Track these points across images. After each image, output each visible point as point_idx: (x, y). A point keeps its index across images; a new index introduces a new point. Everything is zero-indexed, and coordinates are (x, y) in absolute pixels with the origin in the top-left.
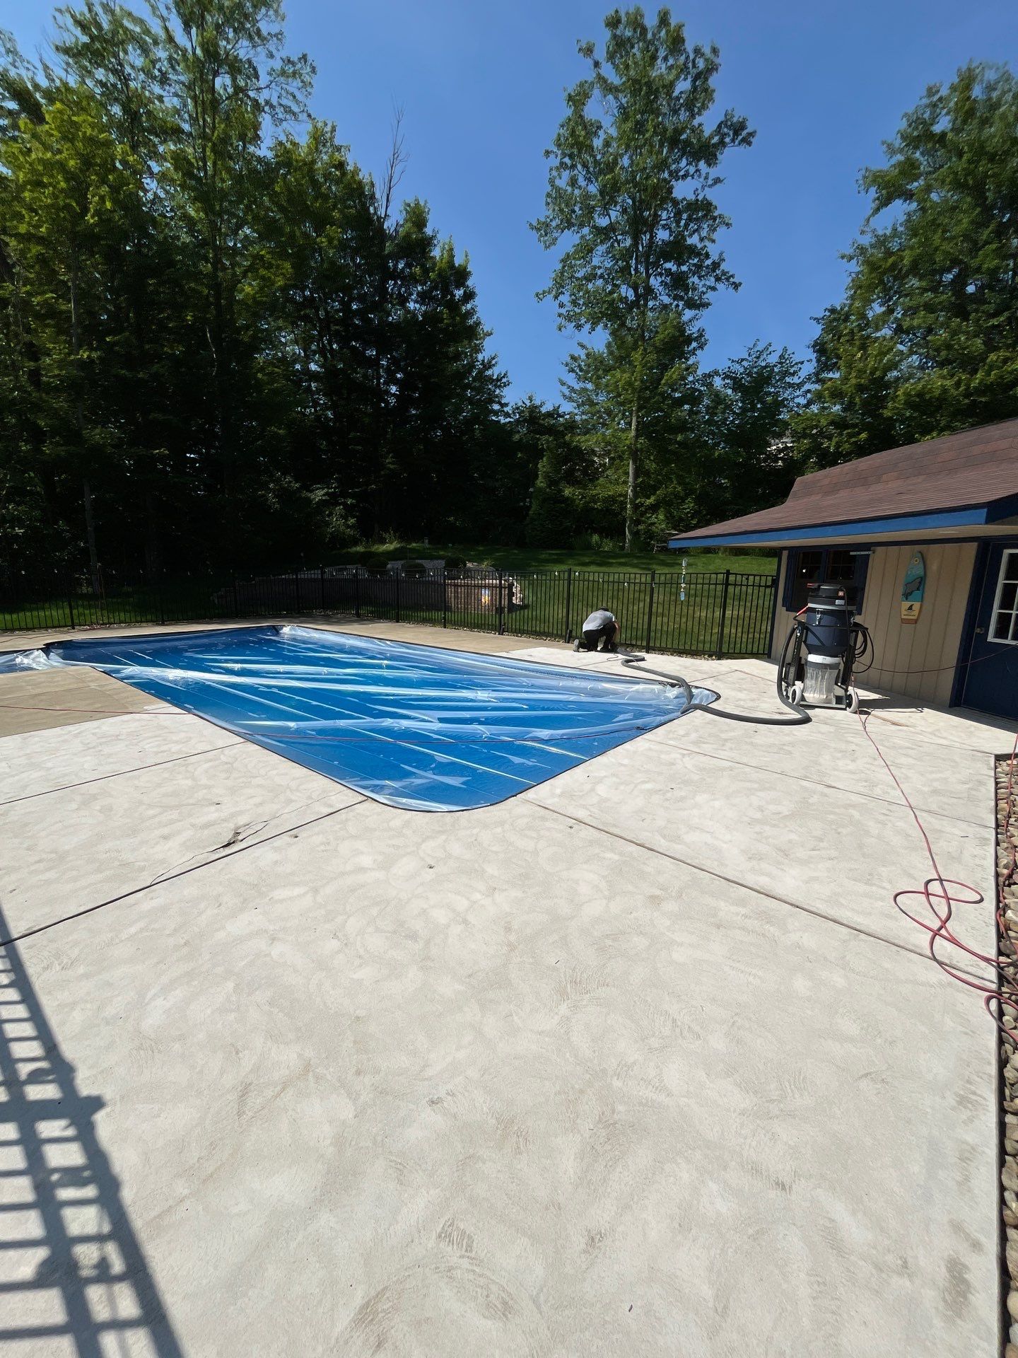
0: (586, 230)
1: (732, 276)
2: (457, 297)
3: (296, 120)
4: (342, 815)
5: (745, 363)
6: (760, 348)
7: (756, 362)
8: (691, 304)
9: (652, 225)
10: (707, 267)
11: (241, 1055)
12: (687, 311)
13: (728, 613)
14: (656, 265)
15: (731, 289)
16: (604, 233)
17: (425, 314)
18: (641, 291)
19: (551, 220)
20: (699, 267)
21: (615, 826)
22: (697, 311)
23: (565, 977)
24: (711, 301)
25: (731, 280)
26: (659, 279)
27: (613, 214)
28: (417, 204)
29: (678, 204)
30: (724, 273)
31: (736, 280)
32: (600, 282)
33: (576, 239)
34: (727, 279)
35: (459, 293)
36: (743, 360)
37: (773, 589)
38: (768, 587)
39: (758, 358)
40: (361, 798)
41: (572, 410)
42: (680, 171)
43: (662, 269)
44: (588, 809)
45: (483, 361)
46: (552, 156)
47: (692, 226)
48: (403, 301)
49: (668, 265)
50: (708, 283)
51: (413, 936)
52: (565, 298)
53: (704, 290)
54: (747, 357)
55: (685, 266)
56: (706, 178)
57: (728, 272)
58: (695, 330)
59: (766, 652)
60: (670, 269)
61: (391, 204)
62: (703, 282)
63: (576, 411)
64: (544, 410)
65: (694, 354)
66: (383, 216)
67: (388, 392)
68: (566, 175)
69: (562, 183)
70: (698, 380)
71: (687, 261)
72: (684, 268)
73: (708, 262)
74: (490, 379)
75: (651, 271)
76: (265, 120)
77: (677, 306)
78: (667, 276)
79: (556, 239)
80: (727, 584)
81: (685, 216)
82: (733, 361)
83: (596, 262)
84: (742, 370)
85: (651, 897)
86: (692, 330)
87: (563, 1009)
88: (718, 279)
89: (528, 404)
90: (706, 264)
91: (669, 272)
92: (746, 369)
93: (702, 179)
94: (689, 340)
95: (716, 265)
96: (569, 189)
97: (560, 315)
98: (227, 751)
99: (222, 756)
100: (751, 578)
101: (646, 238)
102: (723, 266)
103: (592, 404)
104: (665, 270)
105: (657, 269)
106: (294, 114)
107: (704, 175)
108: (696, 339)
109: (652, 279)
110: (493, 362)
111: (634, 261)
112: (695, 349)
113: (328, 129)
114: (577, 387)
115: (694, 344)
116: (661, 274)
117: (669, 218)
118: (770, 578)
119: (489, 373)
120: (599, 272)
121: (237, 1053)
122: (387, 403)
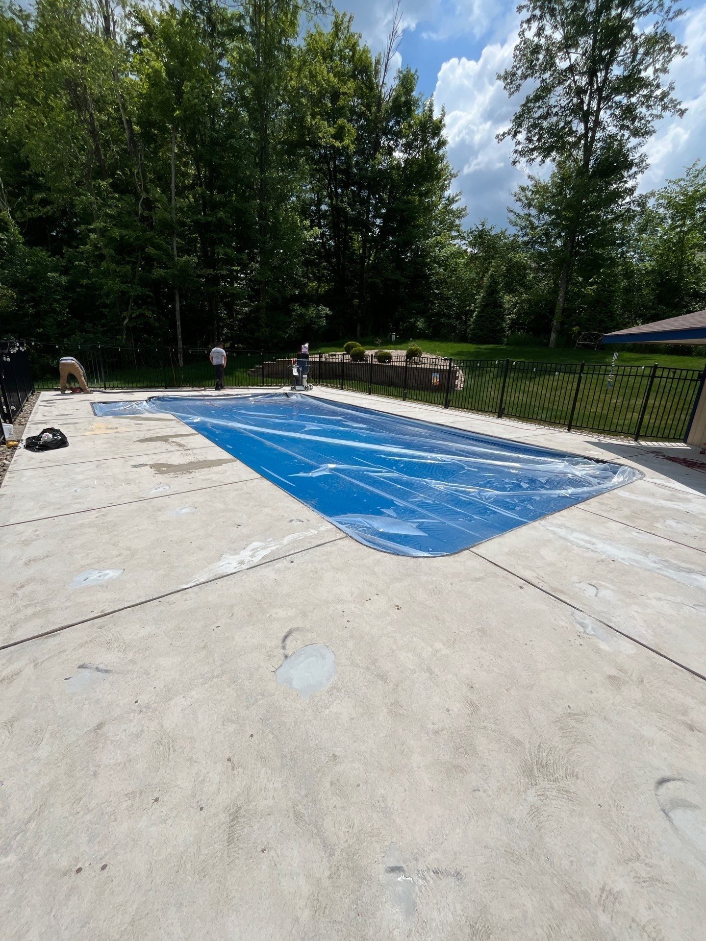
0: (547, 75)
1: (680, 103)
2: (433, 145)
3: (324, 13)
4: (327, 548)
5: (682, 183)
6: (699, 167)
7: (693, 181)
8: (636, 133)
9: (608, 64)
10: (656, 97)
11: (235, 772)
12: (632, 139)
13: (651, 402)
14: (608, 98)
15: (677, 117)
16: (562, 77)
17: (407, 161)
18: (591, 125)
19: (518, 69)
20: (648, 97)
21: (562, 592)
22: (641, 139)
23: (531, 755)
24: (656, 128)
25: (678, 107)
26: (609, 112)
27: (573, 57)
28: (409, 72)
29: (636, 39)
30: (672, 101)
31: (682, 107)
32: (554, 119)
33: (538, 84)
34: (675, 107)
35: (434, 142)
36: (680, 180)
37: (699, 382)
38: (694, 380)
39: (696, 176)
40: (342, 535)
41: (516, 232)
42: (642, 7)
43: (613, 102)
44: (534, 571)
45: (449, 197)
46: (525, 10)
47: (649, 59)
48: (390, 151)
49: (618, 98)
50: (655, 112)
51: (383, 677)
52: (521, 137)
53: (650, 119)
54: (684, 177)
55: (635, 98)
56: (668, 12)
57: (676, 100)
58: (637, 156)
59: (682, 437)
60: (620, 102)
61: (388, 74)
62: (649, 112)
63: (520, 233)
64: (493, 233)
65: (634, 177)
66: (381, 84)
67: (374, 224)
68: (535, 25)
69: (530, 35)
70: (633, 201)
71: (638, 93)
72: (634, 100)
73: (658, 92)
74: (451, 212)
75: (602, 106)
76: (302, 16)
77: (623, 135)
78: (617, 108)
79: (520, 85)
80: (653, 376)
81: (641, 51)
82: (670, 182)
83: (552, 102)
84: (678, 189)
85: (610, 677)
86: (634, 156)
87: (531, 796)
88: (665, 108)
89: (481, 229)
90: (655, 94)
91: (619, 105)
92: (682, 188)
93: (663, 13)
94: (629, 165)
95: (664, 95)
96: (536, 39)
97: (516, 151)
98: (249, 483)
99: (245, 487)
100: (678, 372)
101: (600, 75)
102: (673, 95)
103: (533, 228)
104: (616, 103)
105: (607, 103)
106: (322, 8)
107: (666, 9)
108: (637, 165)
109: (602, 112)
110: (457, 198)
111: (587, 98)
112: (635, 173)
113: (346, 19)
114: (522, 213)
115: (634, 169)
116: (610, 107)
117: (626, 54)
118: (696, 373)
119: (454, 207)
120: (555, 110)
121: (233, 769)
122: (373, 232)
